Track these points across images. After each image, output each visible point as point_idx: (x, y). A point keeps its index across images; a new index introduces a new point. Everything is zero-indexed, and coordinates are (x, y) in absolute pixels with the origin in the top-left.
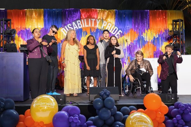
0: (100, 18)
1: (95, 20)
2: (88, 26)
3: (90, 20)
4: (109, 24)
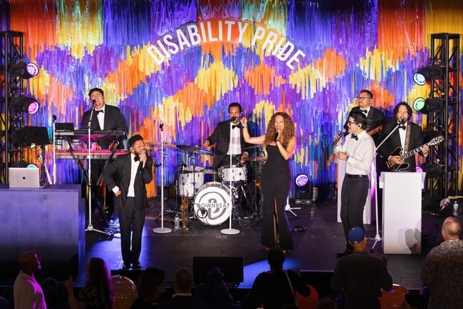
0: (247, 20)
1: (234, 23)
2: (216, 39)
3: (220, 23)
4: (271, 34)
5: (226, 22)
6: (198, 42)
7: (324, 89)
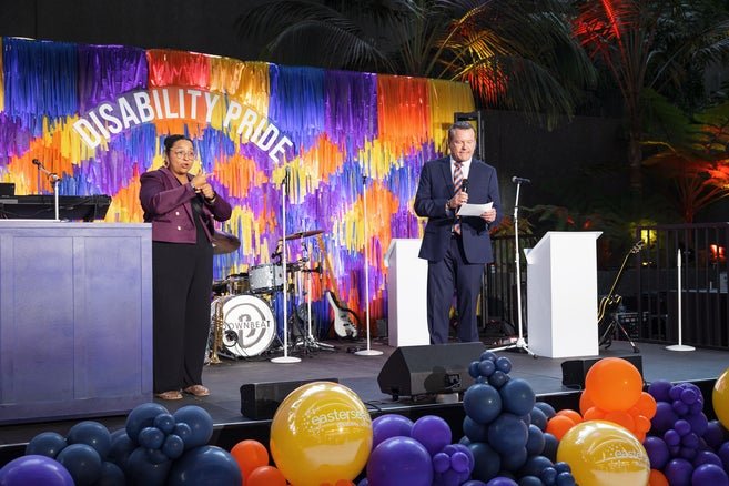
0: (217, 91)
1: (199, 94)
2: (175, 116)
3: (181, 92)
4: (249, 112)
5: (189, 92)
6: (150, 118)
7: (317, 191)
